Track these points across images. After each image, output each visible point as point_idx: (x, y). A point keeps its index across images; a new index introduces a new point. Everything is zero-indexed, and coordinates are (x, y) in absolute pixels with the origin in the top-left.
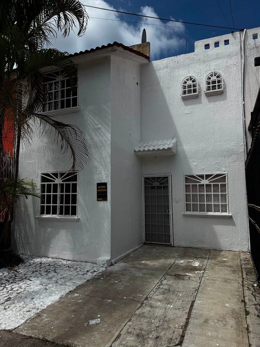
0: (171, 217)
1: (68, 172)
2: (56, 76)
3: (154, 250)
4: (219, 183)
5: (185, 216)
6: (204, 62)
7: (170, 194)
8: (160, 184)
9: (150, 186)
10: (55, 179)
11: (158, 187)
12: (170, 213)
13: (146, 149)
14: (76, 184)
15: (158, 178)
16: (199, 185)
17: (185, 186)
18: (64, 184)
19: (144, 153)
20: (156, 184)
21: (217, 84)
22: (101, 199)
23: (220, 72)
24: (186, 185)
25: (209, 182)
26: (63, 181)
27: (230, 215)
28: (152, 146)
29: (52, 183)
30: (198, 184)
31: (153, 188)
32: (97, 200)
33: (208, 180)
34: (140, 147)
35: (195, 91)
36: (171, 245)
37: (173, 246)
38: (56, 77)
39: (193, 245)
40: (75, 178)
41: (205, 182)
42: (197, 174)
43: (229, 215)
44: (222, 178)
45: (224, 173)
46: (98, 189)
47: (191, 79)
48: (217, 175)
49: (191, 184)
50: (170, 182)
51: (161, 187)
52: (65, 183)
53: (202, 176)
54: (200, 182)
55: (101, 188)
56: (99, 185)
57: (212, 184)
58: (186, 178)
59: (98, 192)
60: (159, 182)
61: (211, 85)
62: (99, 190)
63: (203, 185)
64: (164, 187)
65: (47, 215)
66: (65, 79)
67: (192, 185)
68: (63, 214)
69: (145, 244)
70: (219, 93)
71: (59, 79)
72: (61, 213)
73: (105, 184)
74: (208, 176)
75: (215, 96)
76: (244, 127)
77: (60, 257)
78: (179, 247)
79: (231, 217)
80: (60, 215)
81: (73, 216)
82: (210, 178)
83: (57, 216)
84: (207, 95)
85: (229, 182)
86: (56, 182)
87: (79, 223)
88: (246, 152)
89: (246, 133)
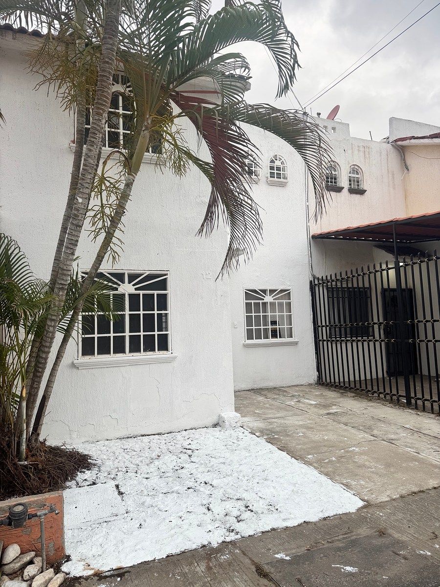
1: (148, 273)
4: (284, 301)
5: (246, 346)
10: (119, 285)
14: (165, 295)
16: (262, 303)
17: (245, 303)
18: (139, 295)
23: (285, 157)
25: (273, 300)
26: (136, 289)
27: (296, 340)
29: (111, 293)
30: (261, 301)
33: (272, 297)
39: (255, 386)
40: (163, 285)
41: (269, 299)
42: (261, 288)
44: (286, 294)
45: (289, 288)
48: (282, 291)
49: (253, 301)
52: (141, 292)
53: (264, 291)
54: (264, 300)
57: (277, 301)
58: (246, 292)
61: (275, 172)
63: (267, 303)
65: (101, 356)
67: (254, 303)
68: (139, 351)
70: (283, 184)
72: (135, 348)
74: (272, 291)
75: (278, 187)
76: (309, 234)
77: (136, 433)
78: (239, 391)
79: (296, 343)
80: (132, 354)
81: (162, 352)
82: (273, 295)
83: (128, 356)
84: (270, 184)
85: (294, 300)
86: (120, 291)
87: (176, 364)
88: (310, 264)
89: (311, 241)
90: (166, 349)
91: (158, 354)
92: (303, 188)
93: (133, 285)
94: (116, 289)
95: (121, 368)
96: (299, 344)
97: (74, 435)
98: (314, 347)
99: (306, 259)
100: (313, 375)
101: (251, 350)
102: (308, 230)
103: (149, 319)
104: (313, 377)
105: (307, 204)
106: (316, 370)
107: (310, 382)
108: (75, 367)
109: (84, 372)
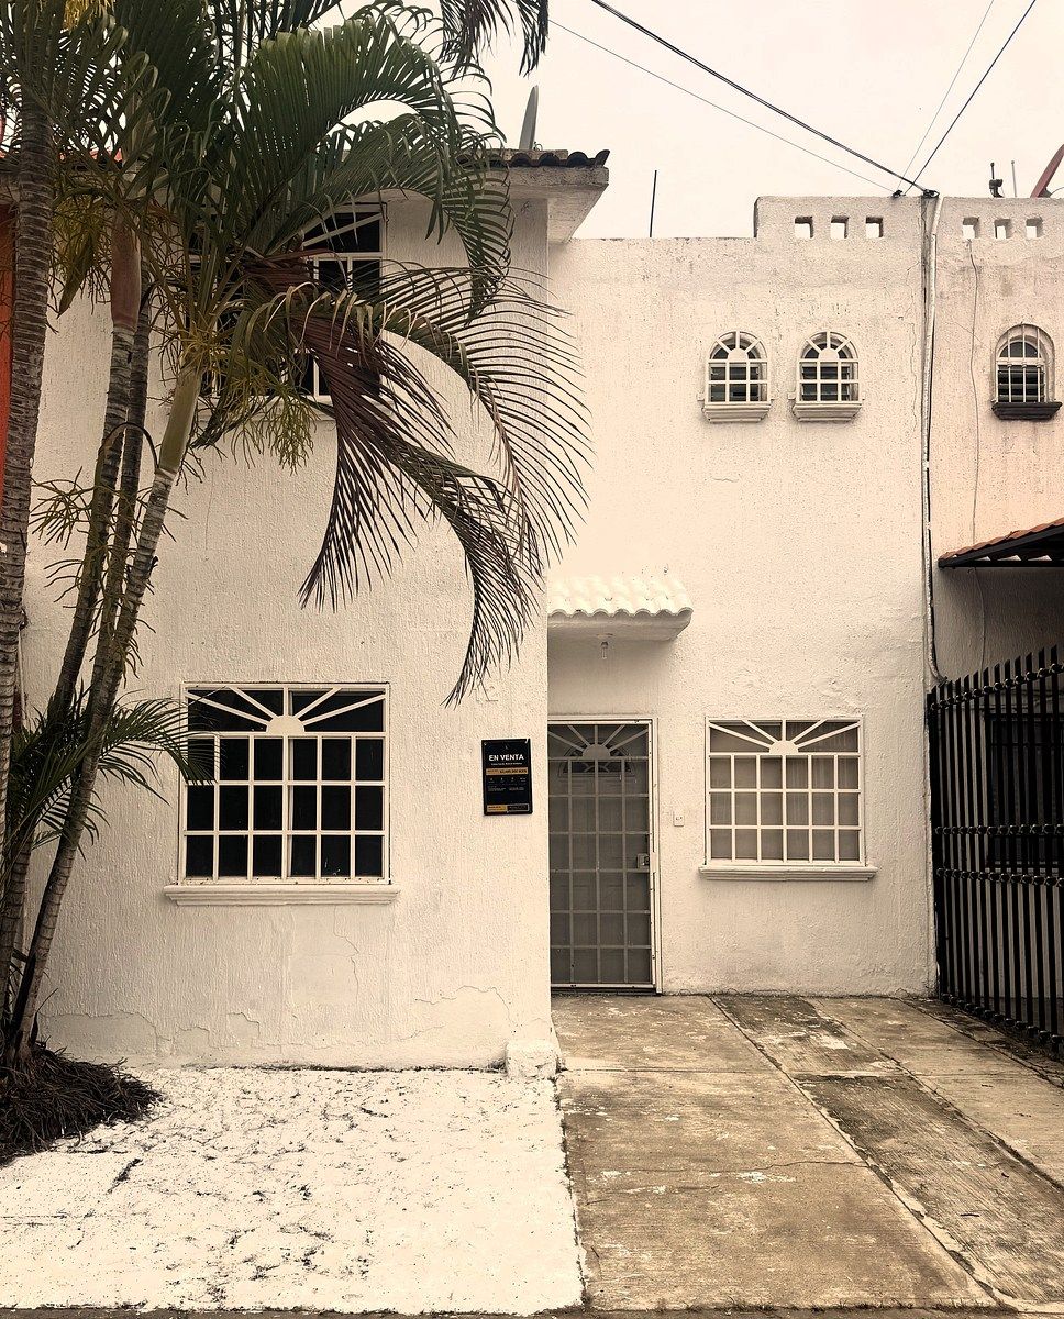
0: (654, 882)
1: (336, 689)
4: (836, 755)
5: (707, 876)
6: (793, 284)
7: (653, 793)
8: (612, 753)
9: (570, 759)
10: (269, 719)
11: (604, 767)
12: (654, 868)
13: (590, 606)
14: (379, 743)
15: (606, 729)
16: (762, 759)
17: (708, 760)
18: (314, 741)
19: (577, 623)
20: (596, 752)
21: (838, 380)
22: (504, 808)
23: (852, 337)
24: (713, 760)
25: (800, 750)
26: (308, 728)
27: (871, 868)
29: (252, 736)
30: (758, 755)
31: (583, 768)
32: (486, 813)
33: (796, 743)
35: (755, 395)
36: (656, 989)
37: (660, 995)
39: (732, 986)
40: (373, 717)
41: (784, 748)
42: (757, 718)
43: (865, 868)
44: (843, 734)
45: (853, 716)
46: (486, 764)
47: (744, 344)
48: (829, 726)
49: (733, 755)
50: (653, 746)
52: (320, 736)
53: (773, 728)
54: (768, 749)
55: (500, 764)
56: (490, 748)
57: (810, 755)
58: (713, 730)
59: (486, 779)
60: (608, 746)
61: (819, 381)
62: (490, 772)
63: (778, 760)
64: (630, 767)
65: (226, 880)
67: (736, 759)
68: (312, 873)
70: (846, 414)
72: (303, 867)
73: (522, 747)
74: (795, 727)
75: (828, 426)
76: (927, 555)
77: (300, 1061)
78: (684, 995)
79: (870, 877)
80: (296, 879)
81: (364, 879)
82: (802, 735)
83: (285, 884)
84: (802, 418)
85: (870, 752)
86: (271, 733)
87: (398, 909)
88: (930, 646)
89: (934, 575)
90: (375, 870)
91: (355, 884)
92: (914, 419)
93: (302, 719)
94: (263, 728)
95: (270, 908)
96: (881, 882)
97: (166, 1048)
98: (931, 892)
99: (916, 633)
100: (923, 972)
101: (723, 888)
102: (927, 542)
103: (336, 798)
104: (923, 978)
105: (926, 465)
106: (933, 958)
108: (168, 899)
109: (190, 911)
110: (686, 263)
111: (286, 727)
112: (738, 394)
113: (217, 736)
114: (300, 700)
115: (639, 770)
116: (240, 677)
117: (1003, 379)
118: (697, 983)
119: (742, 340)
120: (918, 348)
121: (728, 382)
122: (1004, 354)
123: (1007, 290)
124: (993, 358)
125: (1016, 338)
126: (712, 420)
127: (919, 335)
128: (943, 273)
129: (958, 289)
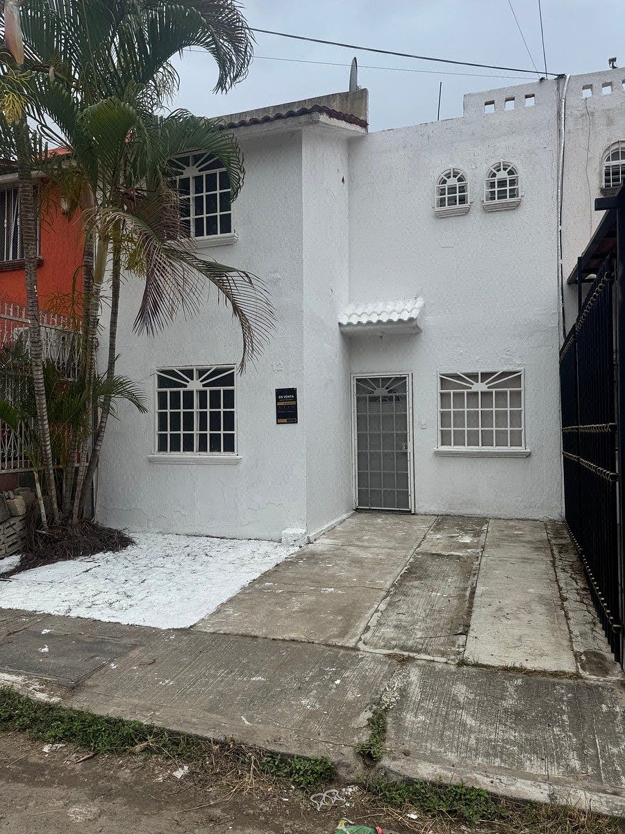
0: (410, 457)
1: (214, 368)
2: (184, 166)
3: (379, 521)
4: (508, 390)
5: (438, 454)
6: (483, 139)
7: (409, 412)
8: (389, 392)
9: (368, 396)
10: (188, 382)
11: (385, 399)
12: (410, 450)
13: (364, 320)
14: (233, 391)
15: (385, 380)
16: (468, 393)
17: (439, 394)
18: (206, 391)
19: (359, 328)
20: (381, 392)
21: (508, 188)
22: (285, 420)
23: (515, 163)
24: (442, 394)
25: (488, 388)
26: (204, 386)
27: (528, 450)
28: (375, 315)
29: (182, 390)
30: (465, 391)
31: (374, 400)
32: (278, 423)
33: (486, 384)
34: (350, 317)
35: (463, 200)
36: (411, 511)
37: (413, 514)
38: (184, 169)
39: (453, 511)
40: (229, 380)
41: (480, 387)
42: (464, 372)
43: (524, 451)
44: (513, 378)
45: (518, 369)
46: (278, 400)
47: (456, 175)
48: (504, 374)
49: (452, 391)
50: (409, 388)
51: (391, 399)
52: (208, 389)
53: (474, 376)
54: (471, 388)
55: (284, 400)
56: (280, 392)
57: (494, 390)
58: (441, 379)
59: (277, 407)
60: (387, 388)
61: (496, 189)
62: (279, 404)
63: (476, 393)
64: (398, 398)
65: (173, 453)
66: (204, 173)
67: (454, 394)
68: (206, 450)
69: (357, 510)
70: (511, 205)
71: (191, 172)
72: (203, 448)
73: (293, 391)
74: (485, 376)
75: (504, 212)
76: (560, 279)
78: (426, 515)
79: (529, 455)
80: (200, 453)
81: (227, 453)
82: (489, 380)
83: (195, 455)
84: (488, 210)
85: (528, 388)
86: (189, 388)
87: (241, 467)
88: (562, 328)
89: (564, 289)
90: (232, 450)
91: (223, 455)
92: (553, 204)
93: (201, 382)
94: (186, 386)
95: (189, 466)
96: (534, 458)
97: (151, 524)
98: (563, 464)
99: (554, 322)
100: (558, 508)
101: (447, 461)
102: (560, 271)
103: (215, 417)
104: (558, 511)
105: (560, 228)
106: (564, 500)
107: (552, 518)
108: (151, 461)
109: (159, 466)
110: (426, 137)
111: (195, 385)
112: (452, 201)
113: (168, 390)
114: (201, 373)
115: (402, 400)
116: (176, 364)
117: (607, 174)
118: (434, 509)
119: (454, 173)
120: (555, 163)
121: (446, 196)
122: (608, 160)
123: (610, 122)
124: (601, 163)
125: (616, 149)
126: (439, 216)
127: (555, 156)
128: (569, 118)
129: (579, 127)
